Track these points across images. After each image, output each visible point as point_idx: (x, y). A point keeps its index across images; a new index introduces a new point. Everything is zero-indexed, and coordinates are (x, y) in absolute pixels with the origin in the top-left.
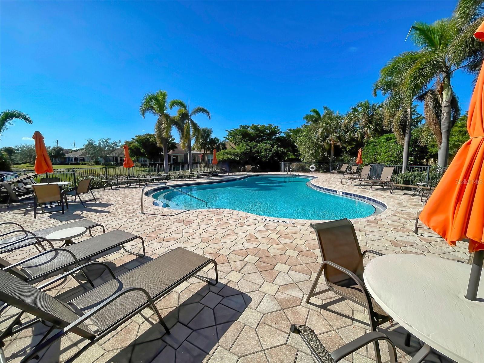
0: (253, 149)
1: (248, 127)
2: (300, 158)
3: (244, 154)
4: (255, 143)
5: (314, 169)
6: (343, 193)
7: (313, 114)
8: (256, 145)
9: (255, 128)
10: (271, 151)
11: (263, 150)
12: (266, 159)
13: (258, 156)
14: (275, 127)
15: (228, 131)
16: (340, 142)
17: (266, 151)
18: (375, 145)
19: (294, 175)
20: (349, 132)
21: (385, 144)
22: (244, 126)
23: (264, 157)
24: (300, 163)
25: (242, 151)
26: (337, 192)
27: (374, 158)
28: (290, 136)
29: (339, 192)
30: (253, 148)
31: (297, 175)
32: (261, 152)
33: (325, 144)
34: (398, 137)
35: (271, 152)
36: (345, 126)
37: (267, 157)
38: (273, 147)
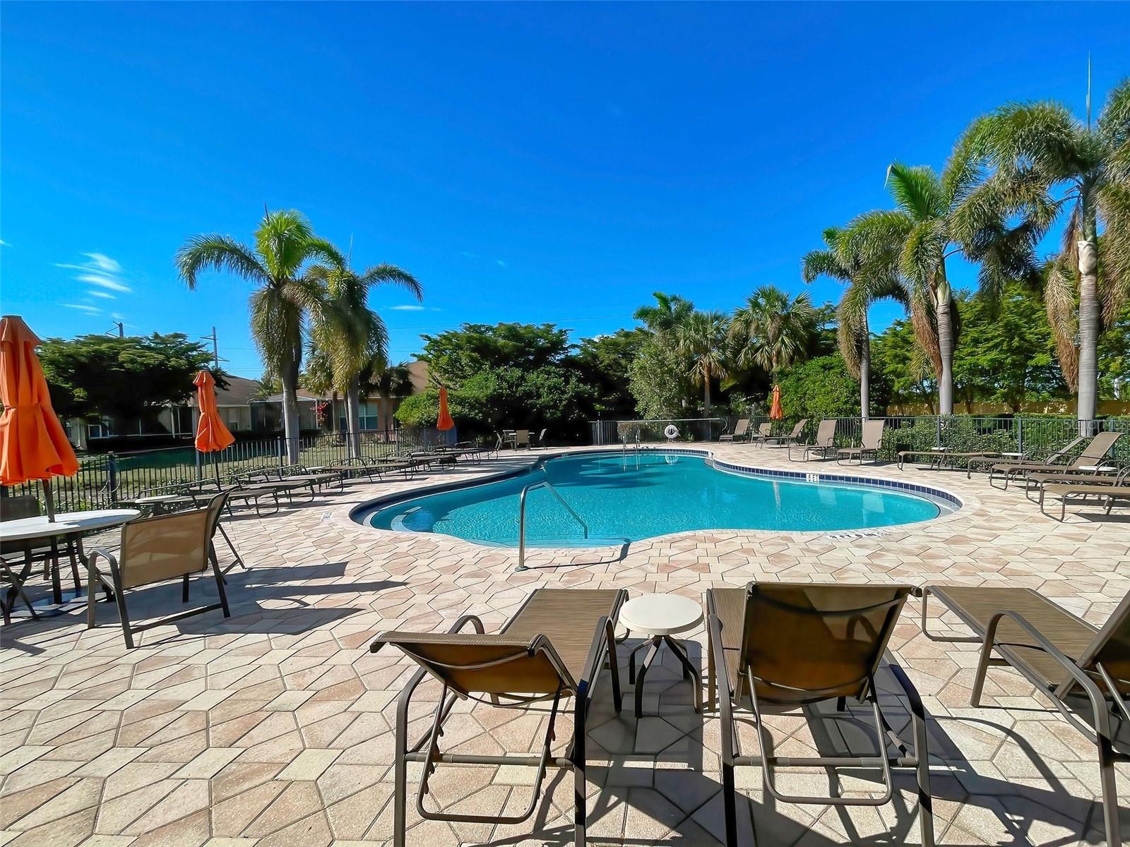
0: (517, 388)
1: (490, 329)
2: (636, 409)
3: (495, 400)
4: (518, 372)
5: (675, 435)
6: (822, 477)
7: (657, 305)
8: (522, 378)
9: (512, 333)
10: (563, 393)
11: (543, 391)
12: (554, 413)
13: (533, 406)
14: (561, 331)
15: (427, 337)
16: (727, 371)
17: (552, 393)
18: (799, 379)
19: (643, 450)
20: (744, 350)
21: (821, 376)
22: (475, 326)
23: (548, 407)
24: (641, 422)
25: (489, 392)
26: (807, 476)
27: (801, 405)
28: (595, 357)
29: (811, 476)
30: (517, 386)
31: (652, 450)
32: (539, 396)
33: (695, 378)
34: (849, 364)
35: (566, 396)
36: (734, 338)
37: (555, 407)
38: (567, 382)
